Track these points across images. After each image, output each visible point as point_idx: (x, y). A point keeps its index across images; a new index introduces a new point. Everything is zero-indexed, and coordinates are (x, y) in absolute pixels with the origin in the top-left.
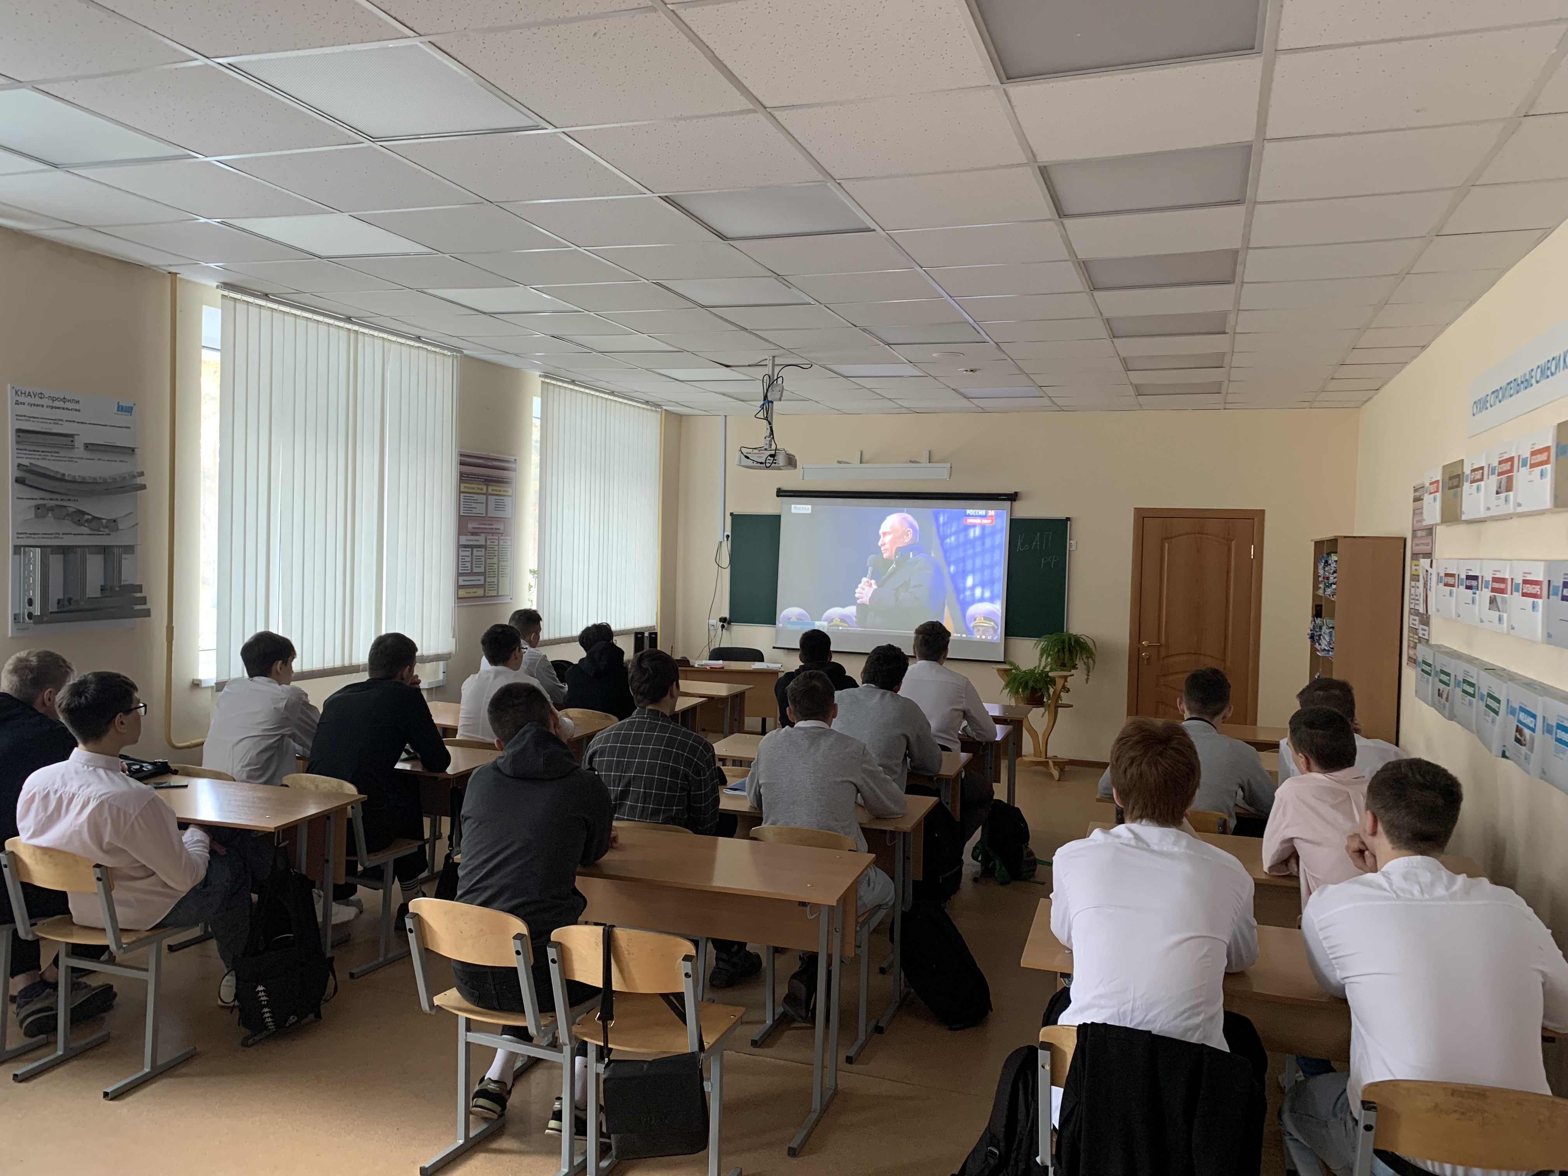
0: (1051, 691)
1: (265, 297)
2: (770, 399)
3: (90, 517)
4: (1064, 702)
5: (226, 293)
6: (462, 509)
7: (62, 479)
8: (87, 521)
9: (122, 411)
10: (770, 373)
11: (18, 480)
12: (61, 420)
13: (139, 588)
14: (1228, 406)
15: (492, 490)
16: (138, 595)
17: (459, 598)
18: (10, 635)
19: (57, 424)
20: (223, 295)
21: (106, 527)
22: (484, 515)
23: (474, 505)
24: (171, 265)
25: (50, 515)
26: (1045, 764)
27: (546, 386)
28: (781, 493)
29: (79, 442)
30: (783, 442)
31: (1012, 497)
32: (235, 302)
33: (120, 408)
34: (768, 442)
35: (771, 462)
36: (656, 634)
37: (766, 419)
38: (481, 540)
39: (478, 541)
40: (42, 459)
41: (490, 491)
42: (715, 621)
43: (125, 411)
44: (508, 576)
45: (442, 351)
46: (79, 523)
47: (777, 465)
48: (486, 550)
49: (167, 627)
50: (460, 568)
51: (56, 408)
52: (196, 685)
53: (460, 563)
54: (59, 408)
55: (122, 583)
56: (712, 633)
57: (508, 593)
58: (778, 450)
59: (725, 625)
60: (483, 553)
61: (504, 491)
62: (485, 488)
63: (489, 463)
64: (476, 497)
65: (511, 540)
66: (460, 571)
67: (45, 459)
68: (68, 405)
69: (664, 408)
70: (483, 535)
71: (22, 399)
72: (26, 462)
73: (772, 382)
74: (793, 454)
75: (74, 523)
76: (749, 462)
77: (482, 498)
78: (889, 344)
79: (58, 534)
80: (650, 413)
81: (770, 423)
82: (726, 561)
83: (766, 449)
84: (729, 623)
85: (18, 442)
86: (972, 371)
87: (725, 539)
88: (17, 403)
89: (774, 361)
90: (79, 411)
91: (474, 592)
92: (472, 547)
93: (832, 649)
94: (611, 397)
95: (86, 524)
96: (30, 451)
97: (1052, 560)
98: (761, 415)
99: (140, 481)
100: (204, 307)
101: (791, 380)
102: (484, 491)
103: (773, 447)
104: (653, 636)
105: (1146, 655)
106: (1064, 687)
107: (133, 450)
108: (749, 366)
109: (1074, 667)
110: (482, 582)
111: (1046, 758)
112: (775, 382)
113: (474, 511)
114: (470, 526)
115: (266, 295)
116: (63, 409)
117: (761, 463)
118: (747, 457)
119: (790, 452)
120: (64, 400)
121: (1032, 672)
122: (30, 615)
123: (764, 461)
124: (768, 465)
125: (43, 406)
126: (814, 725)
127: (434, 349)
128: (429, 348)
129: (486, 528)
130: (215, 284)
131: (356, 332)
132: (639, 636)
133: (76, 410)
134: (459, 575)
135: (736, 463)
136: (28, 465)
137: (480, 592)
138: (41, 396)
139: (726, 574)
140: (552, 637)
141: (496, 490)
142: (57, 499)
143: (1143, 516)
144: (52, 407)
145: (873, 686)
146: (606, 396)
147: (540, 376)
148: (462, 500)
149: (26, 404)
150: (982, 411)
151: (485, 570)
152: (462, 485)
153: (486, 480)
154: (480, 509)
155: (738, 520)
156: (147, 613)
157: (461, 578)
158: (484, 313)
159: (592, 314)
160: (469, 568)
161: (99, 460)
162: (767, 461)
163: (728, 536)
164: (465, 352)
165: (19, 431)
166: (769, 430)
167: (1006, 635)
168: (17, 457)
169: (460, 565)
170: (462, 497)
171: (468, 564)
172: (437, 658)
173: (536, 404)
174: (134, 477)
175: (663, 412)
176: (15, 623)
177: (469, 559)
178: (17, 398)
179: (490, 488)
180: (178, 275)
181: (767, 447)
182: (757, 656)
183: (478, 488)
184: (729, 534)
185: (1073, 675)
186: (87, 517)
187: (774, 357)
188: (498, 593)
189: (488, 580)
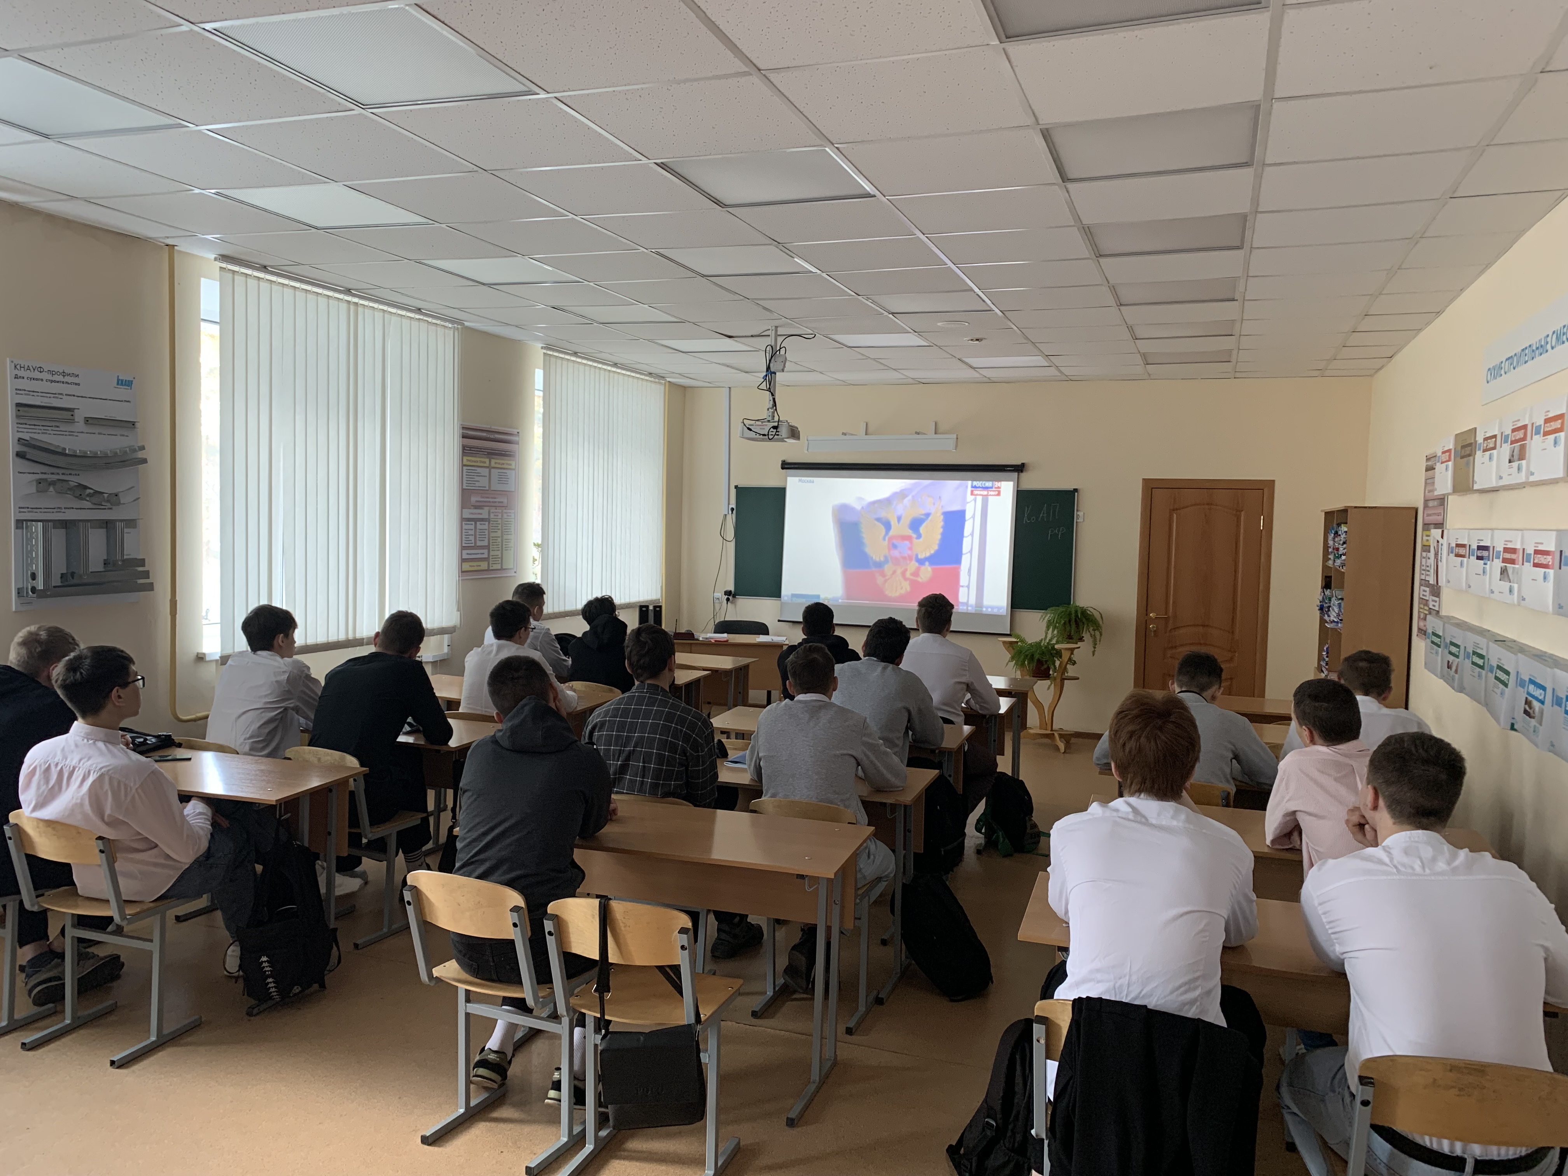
0: (1057, 663)
1: (264, 269)
2: (772, 369)
3: (92, 491)
4: (1069, 674)
5: (224, 265)
6: (465, 482)
7: (63, 454)
8: (89, 495)
9: (122, 384)
10: (773, 344)
11: (20, 455)
12: (61, 394)
13: (142, 562)
14: (1238, 375)
15: (496, 463)
16: (141, 569)
17: (462, 572)
18: (14, 609)
19: (57, 398)
20: (221, 268)
21: (108, 501)
22: (487, 488)
23: (477, 478)
24: (168, 237)
25: (51, 489)
26: (1050, 736)
27: (548, 358)
28: (786, 466)
29: (79, 416)
30: (785, 414)
31: (1019, 469)
32: (234, 274)
33: (120, 382)
34: (770, 414)
35: (774, 433)
36: (660, 607)
37: (769, 390)
38: (483, 512)
39: (481, 514)
40: (43, 433)
41: (493, 464)
42: (720, 594)
43: (125, 385)
44: (512, 549)
45: (442, 323)
46: (80, 497)
47: (780, 437)
48: (489, 523)
49: (171, 600)
50: (464, 542)
51: (55, 382)
52: (200, 658)
53: (464, 537)
54: (58, 382)
55: (125, 557)
56: (717, 606)
57: (511, 566)
58: (781, 421)
59: (730, 598)
60: (486, 527)
61: (507, 464)
62: (487, 460)
63: (492, 437)
64: (479, 470)
65: (514, 513)
66: (464, 545)
67: (46, 433)
68: (67, 379)
69: (668, 379)
70: (485, 508)
71: (21, 373)
72: (26, 436)
73: (774, 353)
74: (796, 425)
75: (76, 497)
76: (752, 435)
77: (485, 472)
78: (893, 314)
79: (59, 508)
80: (653, 385)
81: (773, 395)
82: (730, 534)
83: (769, 421)
84: (734, 596)
85: (18, 417)
86: (977, 340)
87: (730, 512)
88: (16, 377)
89: (776, 331)
90: (79, 384)
91: (477, 566)
92: (475, 520)
93: (835, 622)
94: (614, 369)
95: (88, 499)
96: (30, 425)
97: (1059, 531)
98: (763, 386)
99: (141, 455)
100: (203, 280)
101: (794, 350)
102: (487, 464)
103: (776, 419)
104: (658, 609)
105: (1153, 627)
106: (1070, 659)
107: (133, 424)
108: (752, 336)
109: (1081, 639)
110: (486, 556)
111: (1052, 730)
112: (778, 353)
113: (477, 484)
114: (474, 499)
115: (265, 267)
116: (63, 382)
117: (764, 435)
118: (750, 429)
119: (793, 424)
120: (64, 374)
121: (1038, 644)
122: (34, 590)
123: (766, 433)
124: (771, 437)
125: (42, 380)
126: (814, 698)
127: (434, 321)
128: (430, 320)
129: (490, 502)
130: (213, 256)
131: (356, 304)
132: (644, 609)
133: (76, 384)
134: (463, 548)
135: (739, 435)
136: (28, 439)
137: (484, 565)
138: (41, 370)
139: (731, 547)
140: (556, 610)
141: (499, 463)
142: (58, 474)
143: (1151, 487)
144: (52, 381)
145: (875, 659)
146: (609, 368)
147: (542, 348)
148: (465, 473)
149: (25, 378)
150: (988, 381)
151: (489, 543)
152: (465, 458)
153: (489, 453)
154: (483, 482)
155: (742, 492)
156: (150, 587)
157: (465, 552)
158: (484, 284)
159: (592, 284)
160: (473, 542)
161: (99, 434)
162: (770, 433)
163: (732, 509)
164: (466, 324)
165: (18, 405)
166: (772, 402)
167: (1012, 607)
168: (18, 432)
169: (464, 539)
170: (465, 471)
171: (472, 538)
172: (442, 631)
173: (539, 375)
174: (134, 451)
175: (667, 384)
176: (19, 597)
177: (472, 532)
178: (17, 372)
179: (493, 461)
180: (176, 247)
181: (770, 419)
182: (762, 629)
183: (481, 462)
184: (734, 507)
185: (1079, 648)
186: (88, 491)
187: (776, 327)
188: (502, 567)
189: (492, 553)
